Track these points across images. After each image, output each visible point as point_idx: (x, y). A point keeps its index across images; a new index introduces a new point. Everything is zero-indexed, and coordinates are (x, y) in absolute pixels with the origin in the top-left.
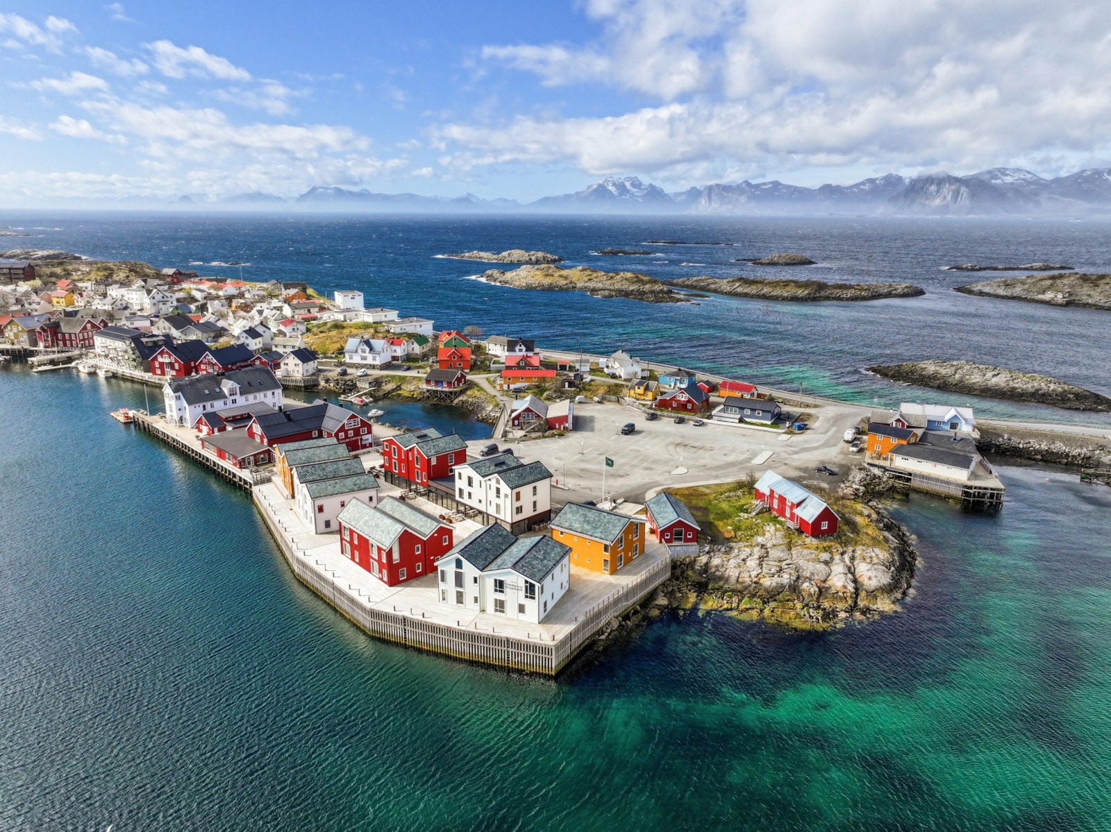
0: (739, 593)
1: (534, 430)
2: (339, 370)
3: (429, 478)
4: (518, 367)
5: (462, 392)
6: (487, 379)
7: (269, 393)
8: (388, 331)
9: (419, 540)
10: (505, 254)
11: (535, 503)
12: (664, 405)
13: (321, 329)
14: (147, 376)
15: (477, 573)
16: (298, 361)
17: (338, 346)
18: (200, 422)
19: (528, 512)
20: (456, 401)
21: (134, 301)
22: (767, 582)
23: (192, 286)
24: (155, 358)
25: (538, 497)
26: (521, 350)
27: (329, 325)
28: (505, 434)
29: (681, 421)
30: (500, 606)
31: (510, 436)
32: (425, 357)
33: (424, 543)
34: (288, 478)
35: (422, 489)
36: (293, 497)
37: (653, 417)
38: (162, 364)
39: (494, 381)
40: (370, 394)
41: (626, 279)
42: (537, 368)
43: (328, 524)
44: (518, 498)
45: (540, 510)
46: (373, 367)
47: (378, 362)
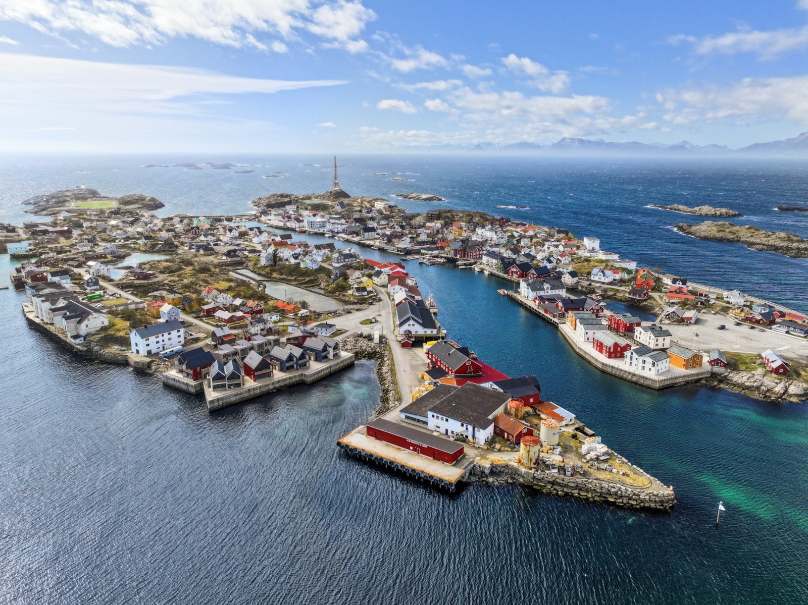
0: (734, 385)
1: (675, 321)
2: (588, 283)
3: (625, 330)
4: (676, 292)
5: (646, 300)
6: (659, 296)
7: (561, 290)
8: (613, 266)
9: (620, 346)
10: (697, 209)
11: (663, 344)
12: (746, 319)
13: (579, 260)
14: (505, 276)
15: (637, 357)
16: (570, 277)
17: (587, 271)
18: (536, 298)
19: (660, 347)
20: (642, 304)
21: (488, 236)
22: (747, 384)
23: (513, 229)
24: (510, 269)
25: (665, 342)
26: (679, 284)
27: (583, 259)
28: (661, 321)
29: (753, 328)
30: (643, 368)
31: (663, 322)
32: (630, 280)
33: (621, 348)
34: (574, 323)
35: (622, 334)
36: (575, 329)
37: (738, 324)
38: (512, 272)
39: (662, 297)
40: (601, 295)
41: (779, 238)
42: (686, 294)
43: (588, 339)
44: (657, 341)
45: (665, 347)
46: (603, 283)
47: (607, 281)
